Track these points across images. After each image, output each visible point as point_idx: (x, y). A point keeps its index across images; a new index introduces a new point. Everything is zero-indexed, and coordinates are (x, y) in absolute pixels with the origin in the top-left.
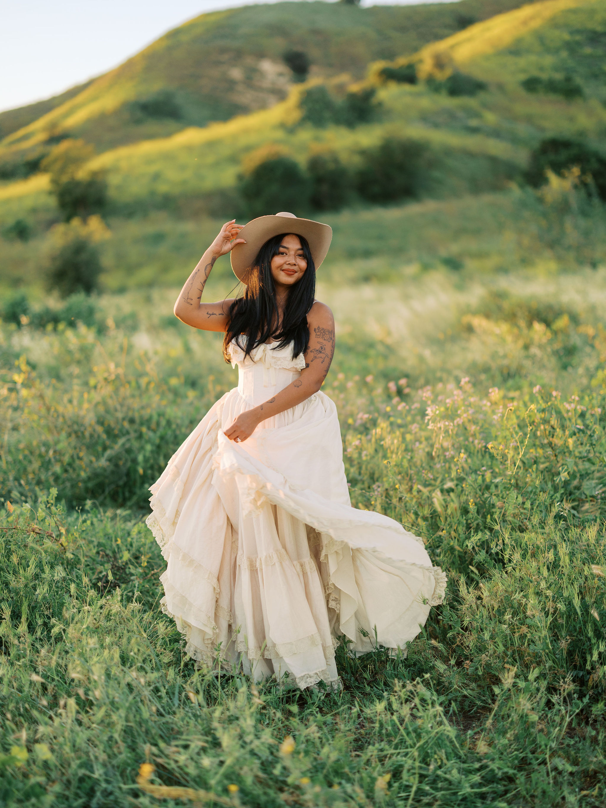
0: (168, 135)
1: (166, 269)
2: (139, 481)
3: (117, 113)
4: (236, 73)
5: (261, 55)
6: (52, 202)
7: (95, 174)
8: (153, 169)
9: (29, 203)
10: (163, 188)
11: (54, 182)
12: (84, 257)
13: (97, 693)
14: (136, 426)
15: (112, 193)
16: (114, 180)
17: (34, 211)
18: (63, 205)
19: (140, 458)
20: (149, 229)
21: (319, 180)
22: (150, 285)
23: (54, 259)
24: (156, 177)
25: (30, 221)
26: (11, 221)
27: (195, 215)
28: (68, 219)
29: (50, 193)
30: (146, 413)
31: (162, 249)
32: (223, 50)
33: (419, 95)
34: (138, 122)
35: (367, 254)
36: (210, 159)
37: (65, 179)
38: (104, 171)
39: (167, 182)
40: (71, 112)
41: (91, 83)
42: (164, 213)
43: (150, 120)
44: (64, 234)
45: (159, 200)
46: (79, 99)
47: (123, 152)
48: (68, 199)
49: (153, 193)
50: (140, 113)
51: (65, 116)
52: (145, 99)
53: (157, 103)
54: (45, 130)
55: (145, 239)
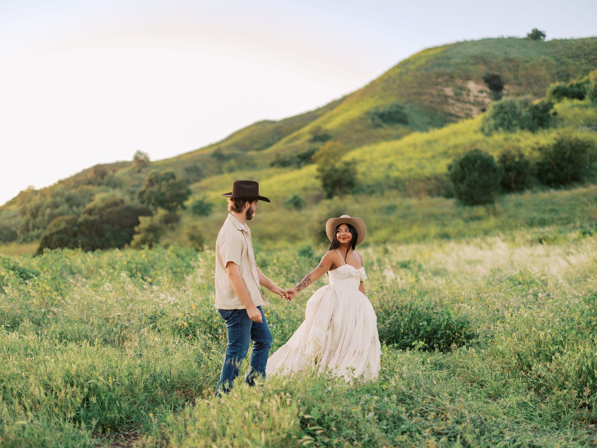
0: (398, 137)
1: (395, 231)
2: (401, 336)
3: (361, 119)
4: (449, 91)
5: (468, 78)
6: (318, 183)
7: (348, 164)
8: (388, 160)
9: (302, 184)
10: (395, 174)
11: (321, 170)
13: (405, 376)
14: (399, 310)
15: (359, 177)
16: (361, 168)
17: (305, 189)
18: (325, 185)
19: (402, 324)
20: (385, 203)
21: (508, 169)
22: (385, 242)
24: (390, 166)
26: (290, 196)
27: (417, 194)
28: (330, 196)
29: (317, 177)
30: (405, 303)
31: (393, 217)
32: (438, 75)
33: (586, 106)
34: (377, 126)
35: (543, 223)
36: (429, 154)
37: (328, 168)
38: (354, 162)
39: (398, 170)
40: (329, 119)
41: (345, 98)
42: (395, 192)
43: (385, 125)
44: (329, 206)
45: (392, 183)
46: (335, 111)
47: (367, 148)
48: (328, 181)
49: (388, 177)
50: (378, 121)
51: (325, 123)
52: (381, 110)
53: (390, 113)
54: (311, 132)
55: (381, 210)
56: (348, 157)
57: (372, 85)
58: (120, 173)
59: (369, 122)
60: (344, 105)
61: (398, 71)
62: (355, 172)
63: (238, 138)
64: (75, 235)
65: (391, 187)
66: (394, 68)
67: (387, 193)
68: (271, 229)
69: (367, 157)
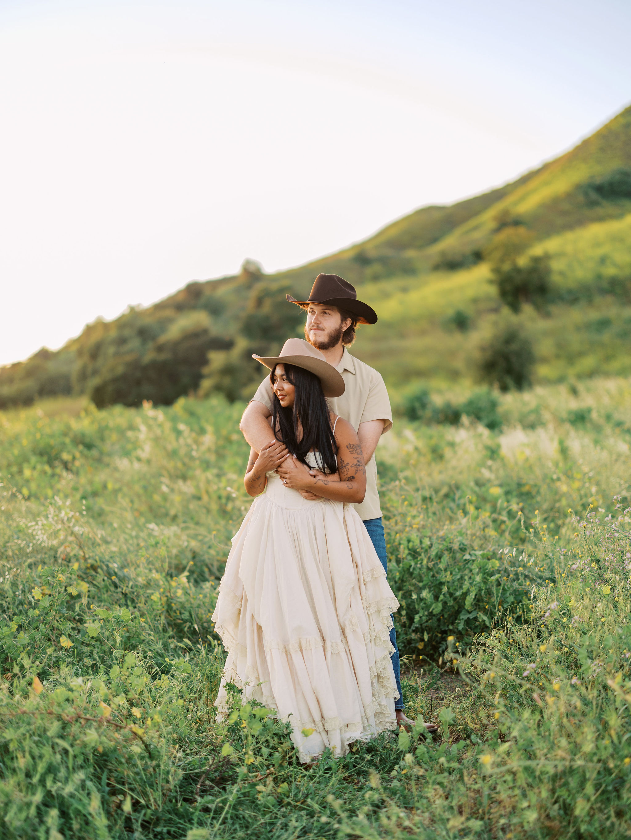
0: (620, 216)
1: (608, 358)
3: (569, 196)
6: (493, 290)
7: (536, 260)
8: (601, 251)
9: (470, 293)
10: (610, 271)
11: (496, 271)
12: (514, 347)
15: (555, 279)
16: (556, 265)
17: (475, 301)
18: (503, 294)
20: (594, 315)
22: (592, 374)
23: (483, 349)
24: (603, 260)
25: (470, 311)
26: (450, 312)
29: (491, 282)
31: (606, 337)
34: (592, 204)
37: (506, 267)
38: (547, 257)
39: (615, 265)
40: (523, 199)
41: (546, 167)
42: (609, 299)
43: (604, 202)
44: (495, 324)
45: (605, 285)
46: (532, 185)
47: (570, 236)
48: (508, 287)
49: (599, 277)
50: (594, 196)
51: (516, 203)
52: (598, 181)
53: (611, 184)
54: (495, 218)
55: (588, 326)
56: (538, 250)
57: (585, 144)
58: (221, 292)
59: (581, 198)
60: (544, 176)
61: (622, 121)
62: (548, 271)
63: (393, 233)
64: (138, 383)
65: (603, 292)
66: (616, 118)
67: (598, 300)
68: (422, 362)
69: (569, 249)
